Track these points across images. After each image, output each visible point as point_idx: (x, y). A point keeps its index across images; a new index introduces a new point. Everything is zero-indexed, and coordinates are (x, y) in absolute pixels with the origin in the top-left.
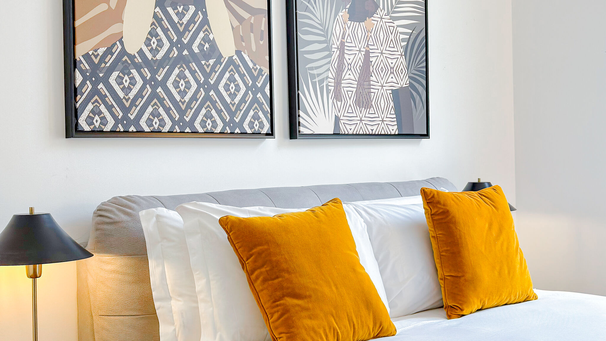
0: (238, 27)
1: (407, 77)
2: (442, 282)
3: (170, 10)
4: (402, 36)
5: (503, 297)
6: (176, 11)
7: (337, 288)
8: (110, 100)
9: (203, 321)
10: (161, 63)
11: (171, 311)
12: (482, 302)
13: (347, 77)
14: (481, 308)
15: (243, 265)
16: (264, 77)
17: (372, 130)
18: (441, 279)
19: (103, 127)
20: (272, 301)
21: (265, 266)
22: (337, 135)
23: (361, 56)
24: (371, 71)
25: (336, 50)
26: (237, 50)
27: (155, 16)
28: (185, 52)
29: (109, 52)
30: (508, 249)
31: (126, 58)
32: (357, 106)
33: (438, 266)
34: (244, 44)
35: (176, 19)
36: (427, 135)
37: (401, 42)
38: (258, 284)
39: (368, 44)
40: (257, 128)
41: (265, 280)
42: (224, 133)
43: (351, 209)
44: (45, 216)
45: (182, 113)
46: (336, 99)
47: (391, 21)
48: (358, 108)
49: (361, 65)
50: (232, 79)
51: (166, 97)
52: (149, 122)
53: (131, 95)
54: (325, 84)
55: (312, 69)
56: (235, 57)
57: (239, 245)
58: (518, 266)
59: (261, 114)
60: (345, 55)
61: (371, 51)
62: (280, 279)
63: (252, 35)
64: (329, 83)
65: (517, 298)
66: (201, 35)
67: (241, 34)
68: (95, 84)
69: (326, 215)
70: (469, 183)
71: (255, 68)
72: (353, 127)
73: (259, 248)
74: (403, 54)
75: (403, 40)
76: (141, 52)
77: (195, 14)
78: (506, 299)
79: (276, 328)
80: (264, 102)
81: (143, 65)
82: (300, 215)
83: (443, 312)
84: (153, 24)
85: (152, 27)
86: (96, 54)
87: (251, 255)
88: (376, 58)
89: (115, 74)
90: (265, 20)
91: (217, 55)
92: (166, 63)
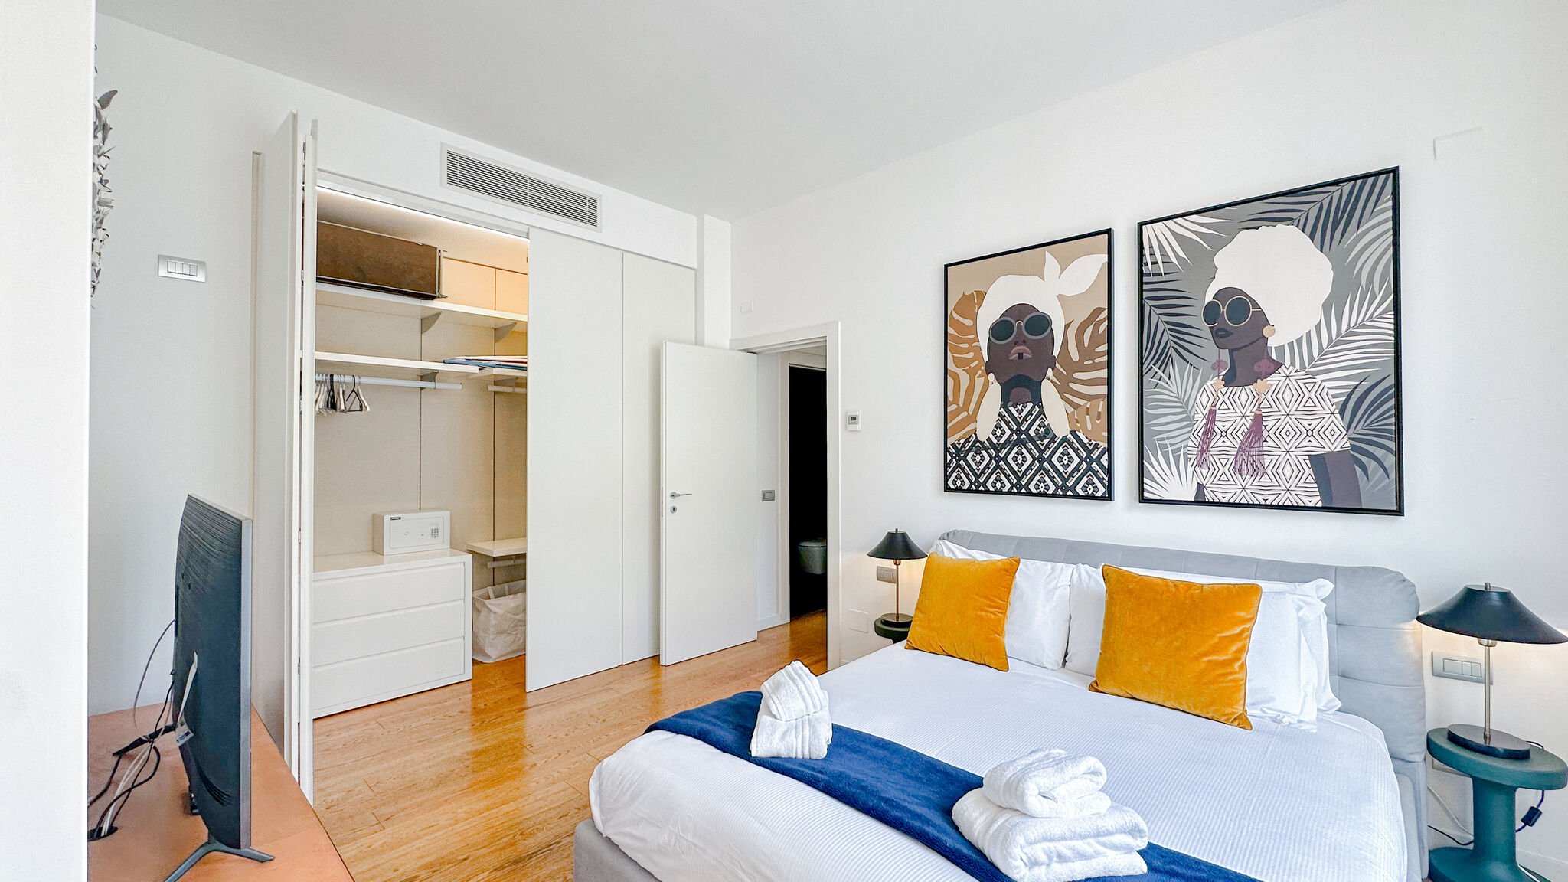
0: (1073, 413)
1: (1346, 439)
6: (1016, 409)
10: (1004, 446)
13: (1220, 443)
16: (1100, 450)
17: (1266, 500)
19: (962, 487)
22: (1200, 501)
23: (1247, 421)
24: (1265, 435)
25: (1201, 419)
26: (1072, 430)
27: (1000, 415)
28: (1023, 436)
29: (968, 441)
31: (978, 443)
32: (1236, 473)
34: (1079, 425)
35: (1017, 414)
37: (1331, 397)
39: (1259, 407)
40: (1090, 492)
42: (1056, 494)
46: (1201, 467)
47: (1309, 376)
49: (1246, 430)
50: (1065, 453)
51: (1007, 468)
55: (1163, 439)
56: (1070, 436)
59: (1095, 480)
61: (1263, 414)
63: (1088, 417)
64: (1189, 452)
66: (1038, 422)
67: (1076, 417)
71: (1089, 443)
72: (1228, 496)
74: (1337, 411)
76: (989, 439)
77: (1033, 408)
80: (1100, 470)
84: (998, 420)
85: (997, 422)
86: (959, 443)
88: (1274, 421)
89: (971, 454)
90: (1104, 403)
91: (1051, 435)
92: (1007, 445)
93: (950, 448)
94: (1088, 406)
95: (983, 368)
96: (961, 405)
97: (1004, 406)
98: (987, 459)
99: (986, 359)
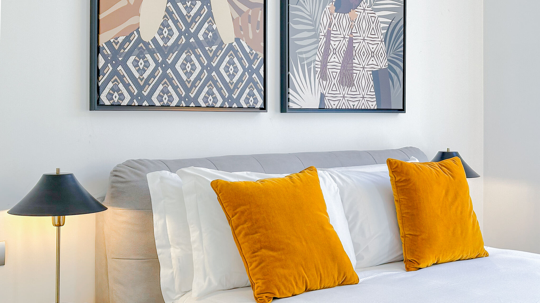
0: (238, 18)
1: (386, 60)
2: (403, 239)
3: (180, 4)
4: (382, 25)
5: (456, 254)
6: (185, 6)
7: (307, 243)
8: (128, 80)
9: (196, 267)
11: (170, 257)
12: (437, 258)
13: (332, 60)
14: (437, 262)
15: (229, 221)
16: (259, 60)
17: (354, 106)
18: (403, 237)
19: (121, 102)
20: (251, 252)
21: (247, 223)
22: (322, 109)
23: (346, 42)
24: (354, 55)
25: (323, 37)
26: (236, 37)
27: (167, 10)
28: (192, 40)
29: (128, 39)
30: (461, 213)
32: (340, 84)
33: (400, 225)
34: (242, 33)
35: (185, 12)
36: (403, 110)
37: (381, 29)
38: (240, 237)
39: (351, 32)
40: (251, 104)
41: (246, 235)
42: (223, 107)
43: (327, 175)
44: (70, 176)
45: (188, 90)
46: (323, 80)
47: (373, 12)
48: (342, 86)
49: (345, 49)
50: (231, 63)
51: (174, 78)
52: (160, 98)
53: (145, 76)
54: (312, 66)
55: (301, 53)
56: (235, 44)
57: (227, 204)
58: (470, 227)
59: (255, 91)
60: (331, 41)
61: (354, 38)
62: (259, 234)
63: (250, 25)
64: (316, 65)
65: (469, 255)
66: (206, 25)
67: (240, 24)
68: (115, 67)
69: (301, 181)
70: (440, 152)
71: (251, 52)
72: (336, 103)
73: (242, 208)
74: (383, 40)
75: (383, 28)
76: (154, 40)
77: (201, 8)
78: (459, 255)
79: (254, 275)
80: (259, 81)
81: (155, 50)
82: (279, 181)
83: (403, 265)
84: (165, 16)
85: (164, 19)
86: (116, 41)
87: (236, 214)
88: (358, 44)
89: (132, 58)
90: (261, 13)
91: (219, 42)
92: (175, 49)
93: (104, 48)
98: (153, 65)
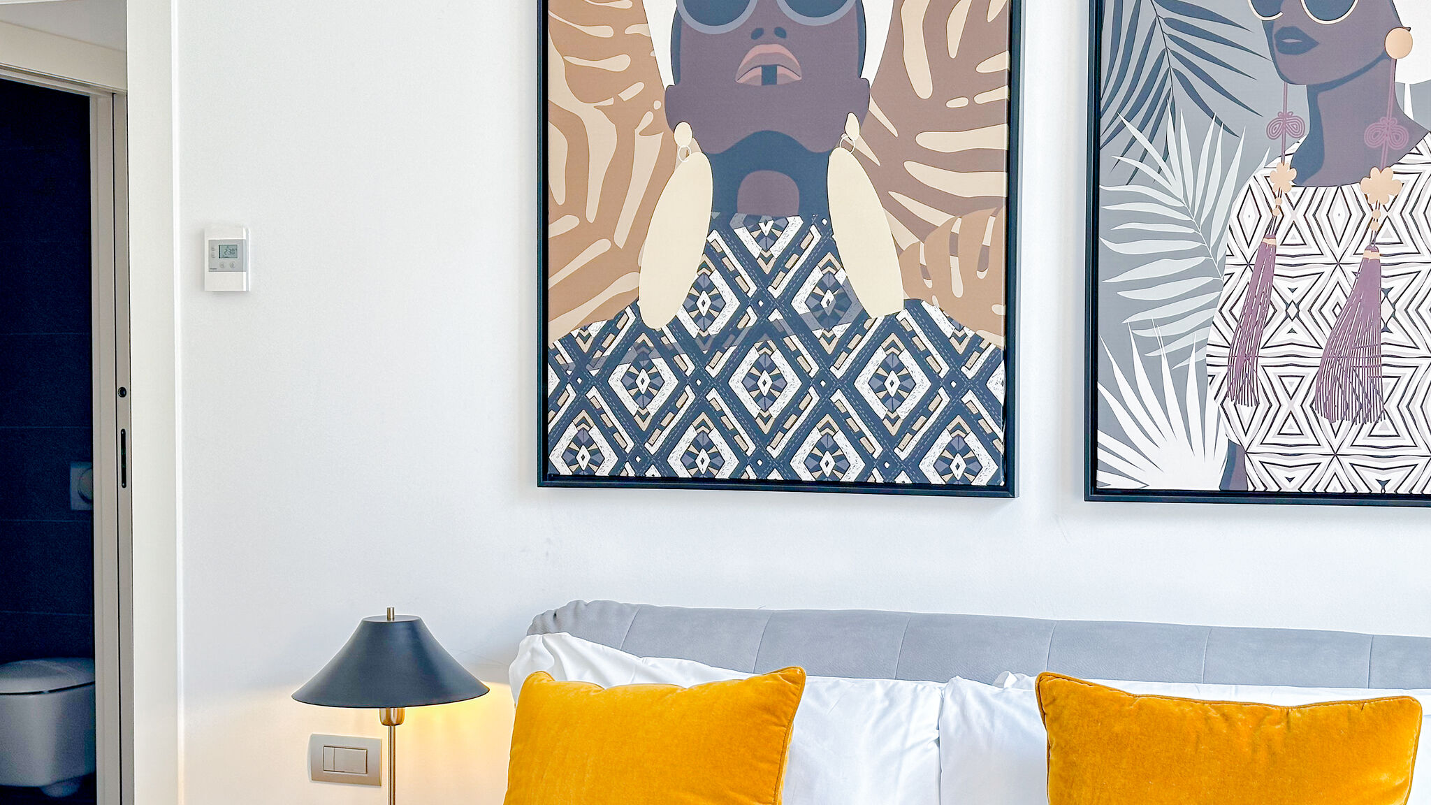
0: (915, 247)
6: (756, 234)
8: (611, 418)
10: (719, 343)
13: (1282, 336)
16: (986, 355)
17: (1384, 483)
19: (595, 468)
22: (1233, 492)
25: (1240, 270)
26: (908, 298)
27: (709, 250)
28: (775, 316)
29: (611, 328)
31: (643, 337)
32: (1319, 415)
34: (929, 284)
35: (755, 249)
39: (1373, 242)
40: (958, 474)
45: (763, 441)
48: (1324, 421)
49: (1343, 301)
50: (892, 365)
51: (726, 410)
52: (689, 459)
53: (653, 408)
54: (1192, 361)
55: (1144, 325)
56: (904, 315)
59: (972, 440)
60: (1276, 281)
61: (1383, 260)
63: (954, 261)
64: (1209, 359)
66: (816, 275)
67: (923, 261)
68: (581, 390)
71: (960, 334)
72: (1300, 475)
76: (676, 325)
77: (803, 233)
80: (984, 413)
81: (678, 348)
84: (704, 265)
85: (700, 273)
86: (585, 334)
88: (1406, 279)
89: (621, 370)
90: (996, 222)
91: (853, 313)
92: (728, 342)
93: (557, 352)
94: (956, 229)
95: (658, 105)
96: (591, 216)
97: (721, 223)
98: (671, 382)
99: (668, 79)
